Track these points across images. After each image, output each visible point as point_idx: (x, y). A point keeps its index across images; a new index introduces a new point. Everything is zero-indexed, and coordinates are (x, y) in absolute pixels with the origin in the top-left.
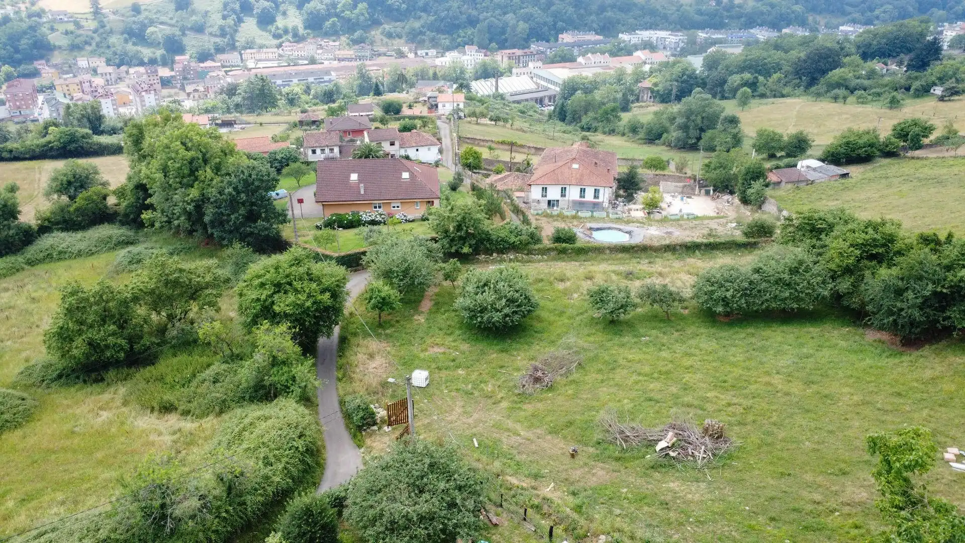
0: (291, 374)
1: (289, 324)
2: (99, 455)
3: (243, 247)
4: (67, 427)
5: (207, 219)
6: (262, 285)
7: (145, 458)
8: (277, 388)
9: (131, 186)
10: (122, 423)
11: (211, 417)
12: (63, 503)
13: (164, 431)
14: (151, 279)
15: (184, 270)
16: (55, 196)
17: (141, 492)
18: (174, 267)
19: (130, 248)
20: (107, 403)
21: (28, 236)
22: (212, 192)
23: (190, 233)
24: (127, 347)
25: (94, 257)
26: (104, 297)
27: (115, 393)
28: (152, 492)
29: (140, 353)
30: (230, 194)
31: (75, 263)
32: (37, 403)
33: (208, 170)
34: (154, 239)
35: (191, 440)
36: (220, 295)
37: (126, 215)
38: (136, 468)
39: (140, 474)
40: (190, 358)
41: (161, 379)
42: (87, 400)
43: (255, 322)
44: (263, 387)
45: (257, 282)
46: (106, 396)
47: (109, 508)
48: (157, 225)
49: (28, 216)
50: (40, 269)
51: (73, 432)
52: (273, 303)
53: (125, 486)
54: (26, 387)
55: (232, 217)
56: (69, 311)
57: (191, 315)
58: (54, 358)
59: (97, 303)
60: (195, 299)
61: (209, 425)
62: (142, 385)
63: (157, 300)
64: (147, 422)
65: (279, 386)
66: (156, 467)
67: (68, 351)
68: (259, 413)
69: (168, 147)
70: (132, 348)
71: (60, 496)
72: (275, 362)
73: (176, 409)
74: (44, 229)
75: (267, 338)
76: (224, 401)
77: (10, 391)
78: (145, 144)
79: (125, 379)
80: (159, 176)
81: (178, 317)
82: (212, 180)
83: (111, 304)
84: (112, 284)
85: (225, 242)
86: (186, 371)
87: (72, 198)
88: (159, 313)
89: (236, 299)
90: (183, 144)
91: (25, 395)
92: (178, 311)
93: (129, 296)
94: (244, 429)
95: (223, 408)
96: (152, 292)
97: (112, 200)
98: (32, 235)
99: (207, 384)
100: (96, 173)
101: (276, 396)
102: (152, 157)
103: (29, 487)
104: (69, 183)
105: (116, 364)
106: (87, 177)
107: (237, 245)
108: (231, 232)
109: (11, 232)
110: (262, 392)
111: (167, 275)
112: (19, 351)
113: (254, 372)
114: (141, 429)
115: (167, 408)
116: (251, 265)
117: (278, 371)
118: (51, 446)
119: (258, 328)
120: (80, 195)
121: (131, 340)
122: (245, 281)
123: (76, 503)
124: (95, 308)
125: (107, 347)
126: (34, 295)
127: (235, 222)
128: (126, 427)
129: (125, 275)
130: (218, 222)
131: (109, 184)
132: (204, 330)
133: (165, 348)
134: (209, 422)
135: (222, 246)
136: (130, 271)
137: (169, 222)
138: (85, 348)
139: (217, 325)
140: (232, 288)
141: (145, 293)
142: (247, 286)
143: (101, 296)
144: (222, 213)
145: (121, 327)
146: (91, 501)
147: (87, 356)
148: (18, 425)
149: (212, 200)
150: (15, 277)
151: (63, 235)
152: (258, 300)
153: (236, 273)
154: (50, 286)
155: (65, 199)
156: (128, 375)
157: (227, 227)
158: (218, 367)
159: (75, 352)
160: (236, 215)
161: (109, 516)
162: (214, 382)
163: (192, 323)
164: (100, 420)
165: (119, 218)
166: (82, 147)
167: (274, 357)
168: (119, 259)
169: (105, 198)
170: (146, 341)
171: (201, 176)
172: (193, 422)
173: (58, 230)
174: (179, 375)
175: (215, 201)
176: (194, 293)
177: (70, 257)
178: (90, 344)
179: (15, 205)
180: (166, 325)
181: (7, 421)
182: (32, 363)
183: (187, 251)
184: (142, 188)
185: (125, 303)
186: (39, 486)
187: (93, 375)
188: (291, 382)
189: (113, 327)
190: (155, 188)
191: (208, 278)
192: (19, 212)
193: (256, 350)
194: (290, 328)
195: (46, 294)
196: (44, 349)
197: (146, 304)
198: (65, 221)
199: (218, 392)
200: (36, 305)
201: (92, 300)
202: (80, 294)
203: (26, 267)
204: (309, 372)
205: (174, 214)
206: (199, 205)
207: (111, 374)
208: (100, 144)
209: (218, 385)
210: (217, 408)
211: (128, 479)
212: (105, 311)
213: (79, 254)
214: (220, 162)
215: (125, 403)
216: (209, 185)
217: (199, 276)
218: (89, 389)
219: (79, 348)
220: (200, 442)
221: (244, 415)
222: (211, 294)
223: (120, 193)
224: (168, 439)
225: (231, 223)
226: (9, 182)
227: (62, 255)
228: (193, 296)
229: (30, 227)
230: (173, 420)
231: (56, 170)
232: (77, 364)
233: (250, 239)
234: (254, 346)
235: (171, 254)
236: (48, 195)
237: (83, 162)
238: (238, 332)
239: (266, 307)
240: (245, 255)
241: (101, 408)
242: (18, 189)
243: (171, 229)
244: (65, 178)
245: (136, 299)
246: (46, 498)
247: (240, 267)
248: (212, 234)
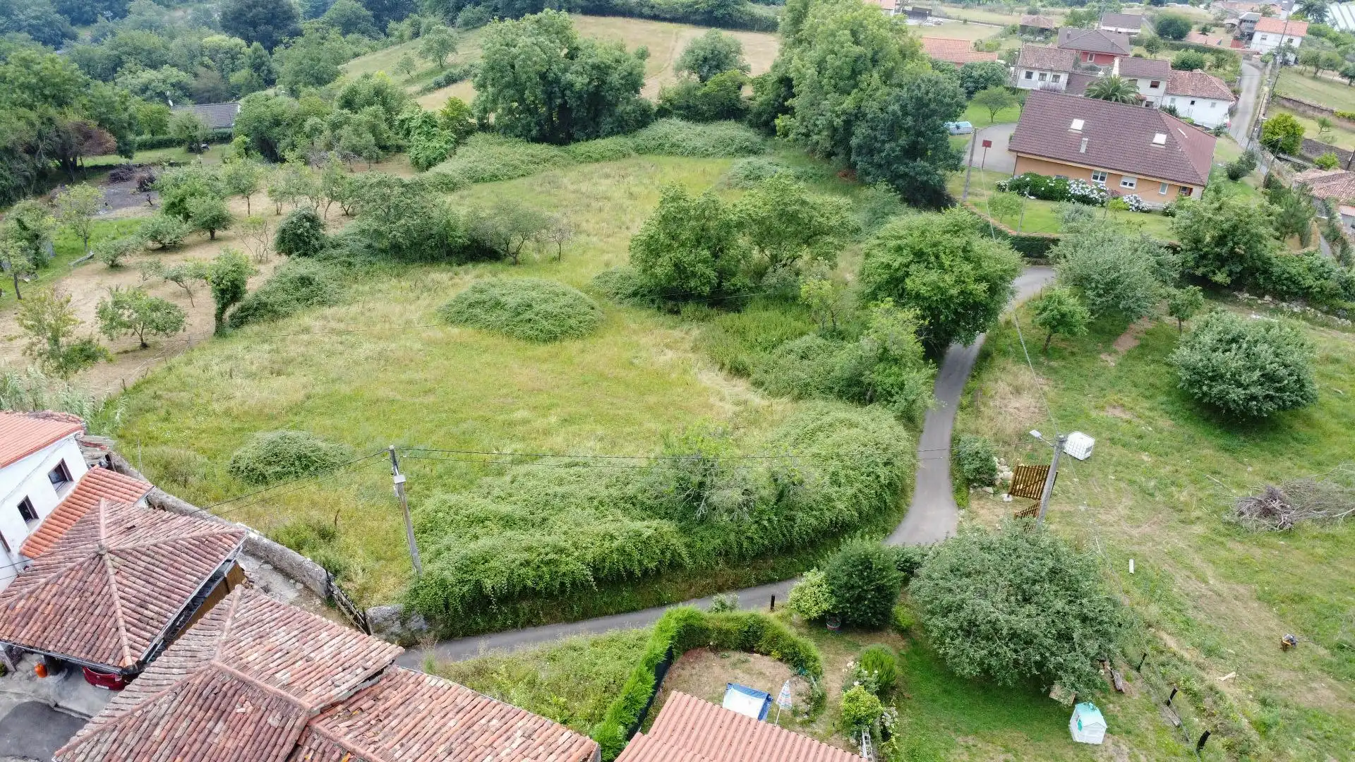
0: (900, 379)
1: (918, 312)
2: (652, 399)
3: (889, 191)
4: (628, 355)
5: (854, 142)
6: (899, 249)
7: (698, 422)
8: (876, 391)
9: (774, 78)
10: (685, 371)
11: (785, 399)
12: (601, 439)
13: (728, 398)
14: (765, 205)
15: (808, 204)
16: (686, 73)
17: (683, 460)
18: (797, 196)
19: (752, 159)
20: (676, 342)
21: (645, 117)
22: (871, 107)
23: (829, 155)
24: (715, 281)
25: (710, 159)
26: (707, 213)
27: (687, 333)
28: (694, 464)
29: (727, 293)
30: (894, 113)
31: (687, 163)
32: (604, 317)
33: (876, 75)
34: (783, 153)
35: (755, 419)
36: (841, 248)
37: (759, 114)
38: (685, 429)
39: (687, 438)
40: (783, 318)
41: (742, 333)
42: (656, 332)
43: (874, 296)
44: (859, 383)
45: (892, 243)
46: (677, 333)
47: (644, 463)
48: (791, 136)
49: (651, 94)
50: (647, 160)
51: (632, 363)
52: (907, 274)
53: (668, 446)
54: (599, 296)
55: (887, 146)
56: (665, 219)
57: (799, 263)
58: (635, 271)
59: (697, 219)
60: (809, 245)
61: (780, 408)
62: (719, 333)
63: (766, 234)
64: (712, 379)
65: (879, 389)
66: (708, 437)
67: (651, 267)
68: (842, 415)
69: (833, 34)
70: (720, 284)
71: (600, 431)
72: (884, 356)
73: (749, 375)
74: (663, 113)
75: (884, 321)
76: (807, 385)
77: (583, 295)
78: (806, 24)
79: (703, 320)
80: (811, 72)
81: (783, 262)
82: (877, 89)
83: (711, 224)
84: (720, 199)
85: (869, 179)
86: (773, 332)
87: (703, 79)
88: (762, 250)
89: (860, 259)
90: (854, 33)
91: (596, 304)
92: (786, 255)
93: (735, 218)
94: (820, 429)
95: (803, 393)
96: (760, 222)
97: (747, 92)
98: (649, 116)
99: (792, 357)
100: (738, 52)
101: (871, 401)
102: (810, 43)
103: (572, 409)
104: (705, 60)
105: (699, 298)
106: (726, 57)
107: (882, 186)
108: (880, 166)
109: (629, 108)
110: (856, 389)
111: (785, 204)
112: (603, 252)
113: (853, 361)
114: (703, 385)
115: (739, 371)
116: (892, 218)
117: (885, 370)
118: (607, 371)
119: (876, 305)
120: (713, 78)
121: (723, 274)
122: (878, 238)
123: (614, 444)
124: (693, 223)
125: (694, 274)
126: (635, 190)
127: (889, 155)
128: (688, 378)
129: (737, 191)
130: (868, 149)
131: (749, 70)
132: (808, 287)
133: (756, 296)
134: (782, 405)
135: (863, 183)
136: (743, 188)
137: (807, 135)
138: (669, 269)
139: (827, 285)
140: (859, 242)
141: (754, 220)
142: (879, 245)
143: (704, 211)
144: (875, 138)
145: (715, 256)
146: (629, 448)
147: (670, 279)
148: (580, 336)
149: (869, 116)
150: (618, 164)
151: (682, 123)
152: (888, 266)
153: (870, 224)
154: (653, 183)
155: (695, 78)
156: (707, 316)
157: (876, 158)
158: (811, 339)
159: (658, 271)
160: (893, 144)
161: (642, 472)
162: (802, 357)
163: (797, 274)
164: (662, 359)
165: (749, 116)
166: (730, 15)
167: (886, 350)
168: (735, 169)
169: (739, 88)
170: (738, 280)
171: (863, 82)
172: (763, 397)
173: (679, 116)
174: (764, 336)
175: (872, 120)
176: (811, 237)
177: (682, 153)
178: (676, 265)
179: (640, 75)
180: (766, 268)
181: (571, 327)
182: (612, 269)
183: (816, 179)
184: (786, 82)
185: (727, 226)
186: (584, 410)
187: (670, 304)
188: (896, 389)
189: (706, 253)
190: (803, 88)
191: (834, 221)
192: (643, 85)
193: (866, 332)
194: (917, 318)
195: (646, 192)
196: (627, 259)
197: (750, 234)
198: (688, 107)
199: (803, 372)
200: (632, 202)
201: (692, 212)
202: (681, 202)
203: (633, 154)
204: (924, 384)
205: (815, 125)
206: (851, 121)
207: (689, 309)
208: (752, 15)
209: (806, 362)
210: (796, 392)
211: (673, 438)
212: (703, 230)
213: (693, 152)
214: (893, 68)
215: (695, 349)
216: (870, 96)
217: (822, 216)
218: (661, 319)
219: (663, 267)
220: (764, 425)
221: (825, 410)
222: (832, 243)
223: (760, 84)
224: (729, 408)
225: (883, 154)
226: (642, 46)
227: (675, 149)
228: (808, 241)
229: (649, 106)
230: (741, 387)
231: (695, 41)
232: (657, 285)
233: (900, 182)
234: (865, 326)
235: (798, 178)
236: (678, 69)
237: (726, 35)
238: (850, 302)
239: (897, 279)
240: (889, 203)
241: (667, 346)
242: (649, 55)
243: (806, 145)
244: (702, 53)
245: (740, 225)
246: (587, 427)
247: (878, 217)
248: (855, 164)
